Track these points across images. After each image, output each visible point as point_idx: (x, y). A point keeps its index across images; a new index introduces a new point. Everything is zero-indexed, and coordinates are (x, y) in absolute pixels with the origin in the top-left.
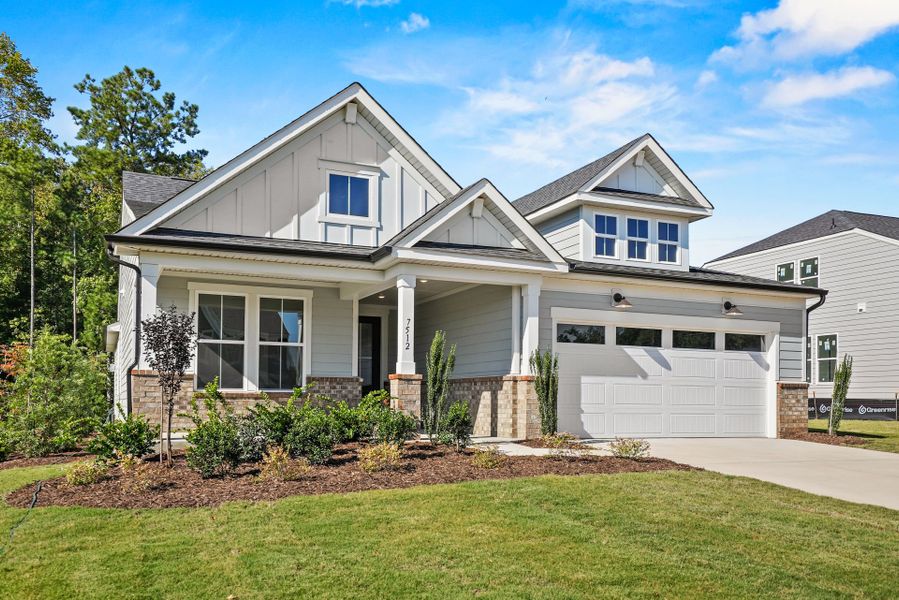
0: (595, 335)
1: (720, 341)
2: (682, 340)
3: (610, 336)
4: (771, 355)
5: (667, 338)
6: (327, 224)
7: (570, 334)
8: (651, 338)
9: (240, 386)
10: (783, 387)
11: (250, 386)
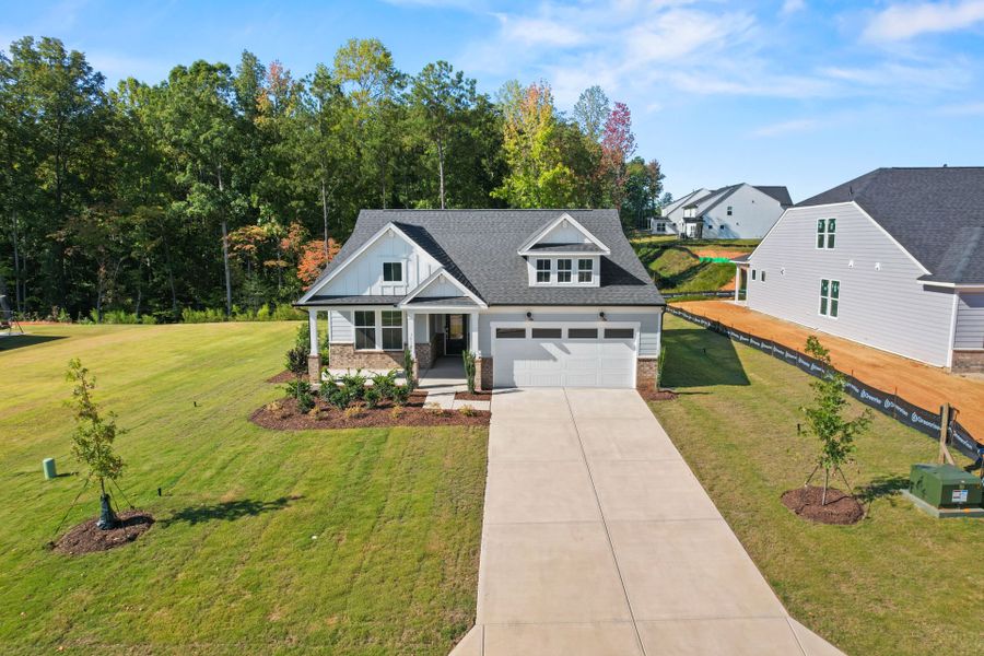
0: (520, 333)
1: (601, 334)
2: (574, 334)
3: (529, 334)
4: (636, 342)
5: (565, 334)
6: (383, 287)
7: (501, 333)
8: (555, 334)
9: (374, 347)
10: (639, 360)
11: (379, 348)
